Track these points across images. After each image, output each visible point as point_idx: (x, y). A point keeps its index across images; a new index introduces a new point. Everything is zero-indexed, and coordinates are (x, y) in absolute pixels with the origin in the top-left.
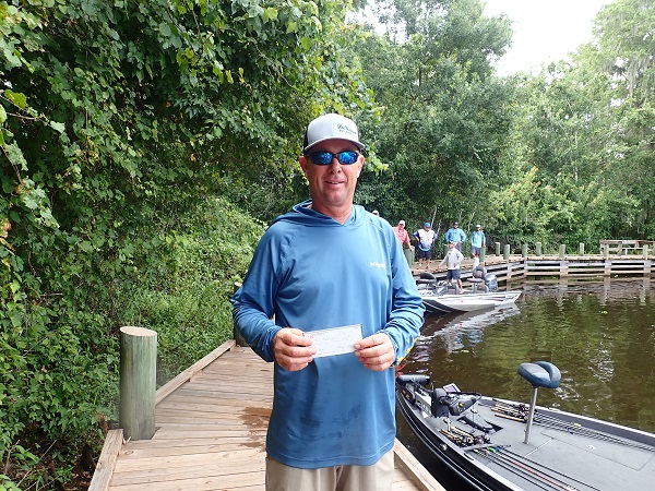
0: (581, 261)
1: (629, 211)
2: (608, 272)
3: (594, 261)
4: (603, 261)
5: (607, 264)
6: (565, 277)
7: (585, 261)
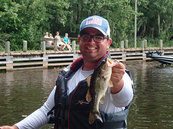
0: (24, 56)
1: (62, 12)
2: (46, 65)
3: (34, 55)
4: (42, 55)
5: (45, 58)
6: (10, 71)
7: (27, 56)
